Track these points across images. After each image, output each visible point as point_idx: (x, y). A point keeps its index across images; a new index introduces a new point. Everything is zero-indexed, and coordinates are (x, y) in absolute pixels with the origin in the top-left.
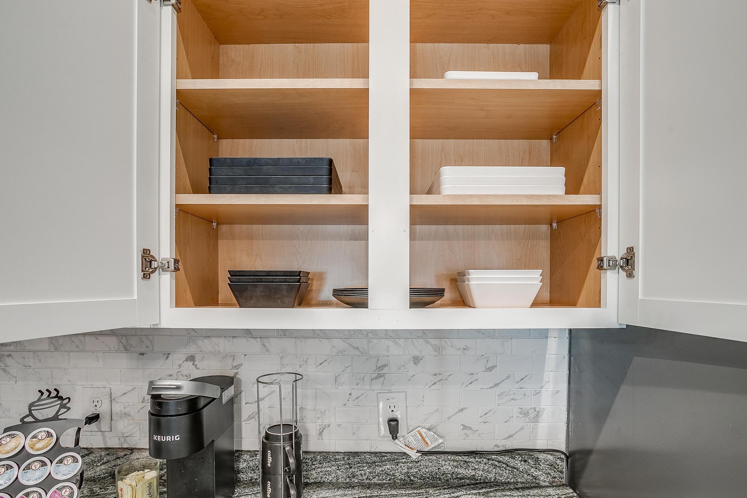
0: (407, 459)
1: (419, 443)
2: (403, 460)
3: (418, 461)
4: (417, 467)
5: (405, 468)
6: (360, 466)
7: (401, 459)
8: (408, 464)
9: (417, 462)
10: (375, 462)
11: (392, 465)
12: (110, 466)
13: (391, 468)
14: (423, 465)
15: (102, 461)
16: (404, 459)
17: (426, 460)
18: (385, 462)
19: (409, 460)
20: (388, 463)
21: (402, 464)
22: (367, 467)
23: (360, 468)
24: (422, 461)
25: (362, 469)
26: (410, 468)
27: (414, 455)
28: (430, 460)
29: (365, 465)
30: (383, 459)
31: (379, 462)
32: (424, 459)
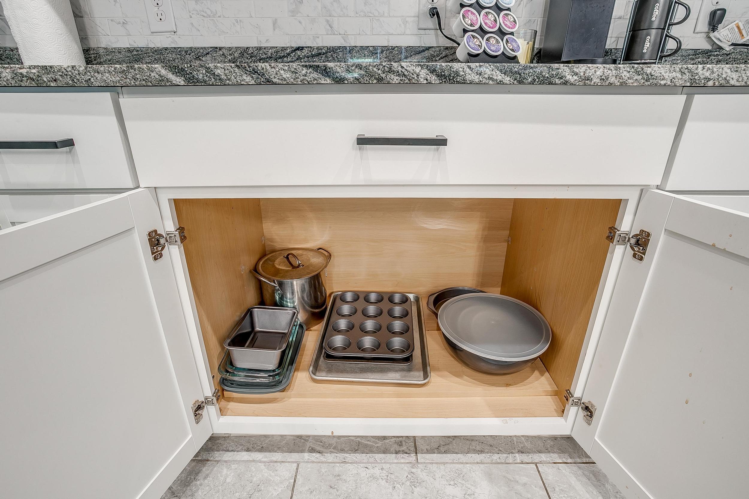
0: (720, 51)
1: (734, 36)
2: (716, 53)
3: (729, 54)
4: (726, 60)
5: (715, 61)
6: (674, 59)
7: (714, 52)
8: (719, 57)
9: (727, 55)
10: (689, 55)
11: (703, 58)
12: (447, 60)
13: (702, 61)
14: (732, 58)
15: (441, 55)
16: (716, 51)
17: (736, 53)
18: (699, 55)
19: (721, 53)
20: (701, 56)
21: (714, 57)
22: (680, 60)
23: (674, 61)
24: (733, 54)
25: (675, 62)
26: (719, 61)
27: (727, 48)
28: (741, 53)
29: (679, 58)
30: (698, 52)
31: (693, 55)
32: (736, 52)
